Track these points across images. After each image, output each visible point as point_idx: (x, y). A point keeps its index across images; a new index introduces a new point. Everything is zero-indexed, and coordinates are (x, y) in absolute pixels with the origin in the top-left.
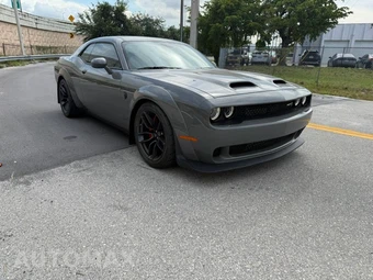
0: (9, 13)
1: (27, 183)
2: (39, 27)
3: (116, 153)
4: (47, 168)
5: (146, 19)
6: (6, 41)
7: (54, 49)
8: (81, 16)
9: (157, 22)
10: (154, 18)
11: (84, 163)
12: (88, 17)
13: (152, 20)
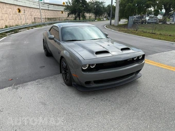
0: (37, 4)
1: (17, 88)
2: (49, 9)
3: (56, 76)
4: (27, 82)
5: (96, 2)
6: (36, 17)
7: (55, 19)
8: (67, 3)
9: (102, 3)
10: (100, 1)
11: (41, 81)
12: (70, 3)
13: (99, 2)
